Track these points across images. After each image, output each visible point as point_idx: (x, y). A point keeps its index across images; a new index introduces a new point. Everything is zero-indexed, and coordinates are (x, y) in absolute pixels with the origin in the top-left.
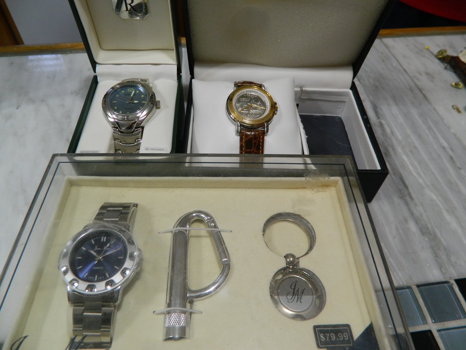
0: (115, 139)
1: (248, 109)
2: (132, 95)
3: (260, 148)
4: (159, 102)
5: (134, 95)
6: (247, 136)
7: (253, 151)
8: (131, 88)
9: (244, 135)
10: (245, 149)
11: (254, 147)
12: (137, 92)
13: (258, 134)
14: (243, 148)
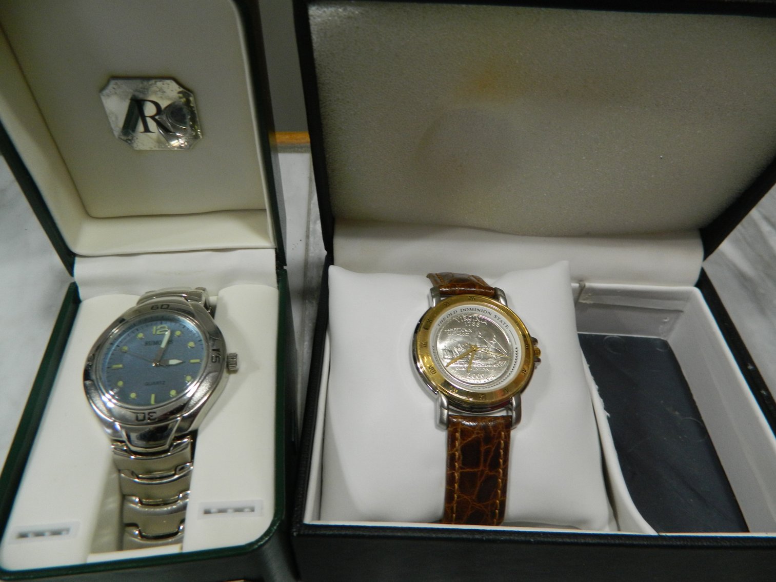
0: (119, 471)
1: (468, 358)
2: (163, 345)
3: (499, 462)
4: (235, 356)
5: (170, 342)
6: (465, 432)
7: (483, 471)
8: (161, 324)
9: (459, 430)
10: (461, 465)
11: (485, 461)
12: (178, 333)
13: (495, 427)
14: (456, 464)
